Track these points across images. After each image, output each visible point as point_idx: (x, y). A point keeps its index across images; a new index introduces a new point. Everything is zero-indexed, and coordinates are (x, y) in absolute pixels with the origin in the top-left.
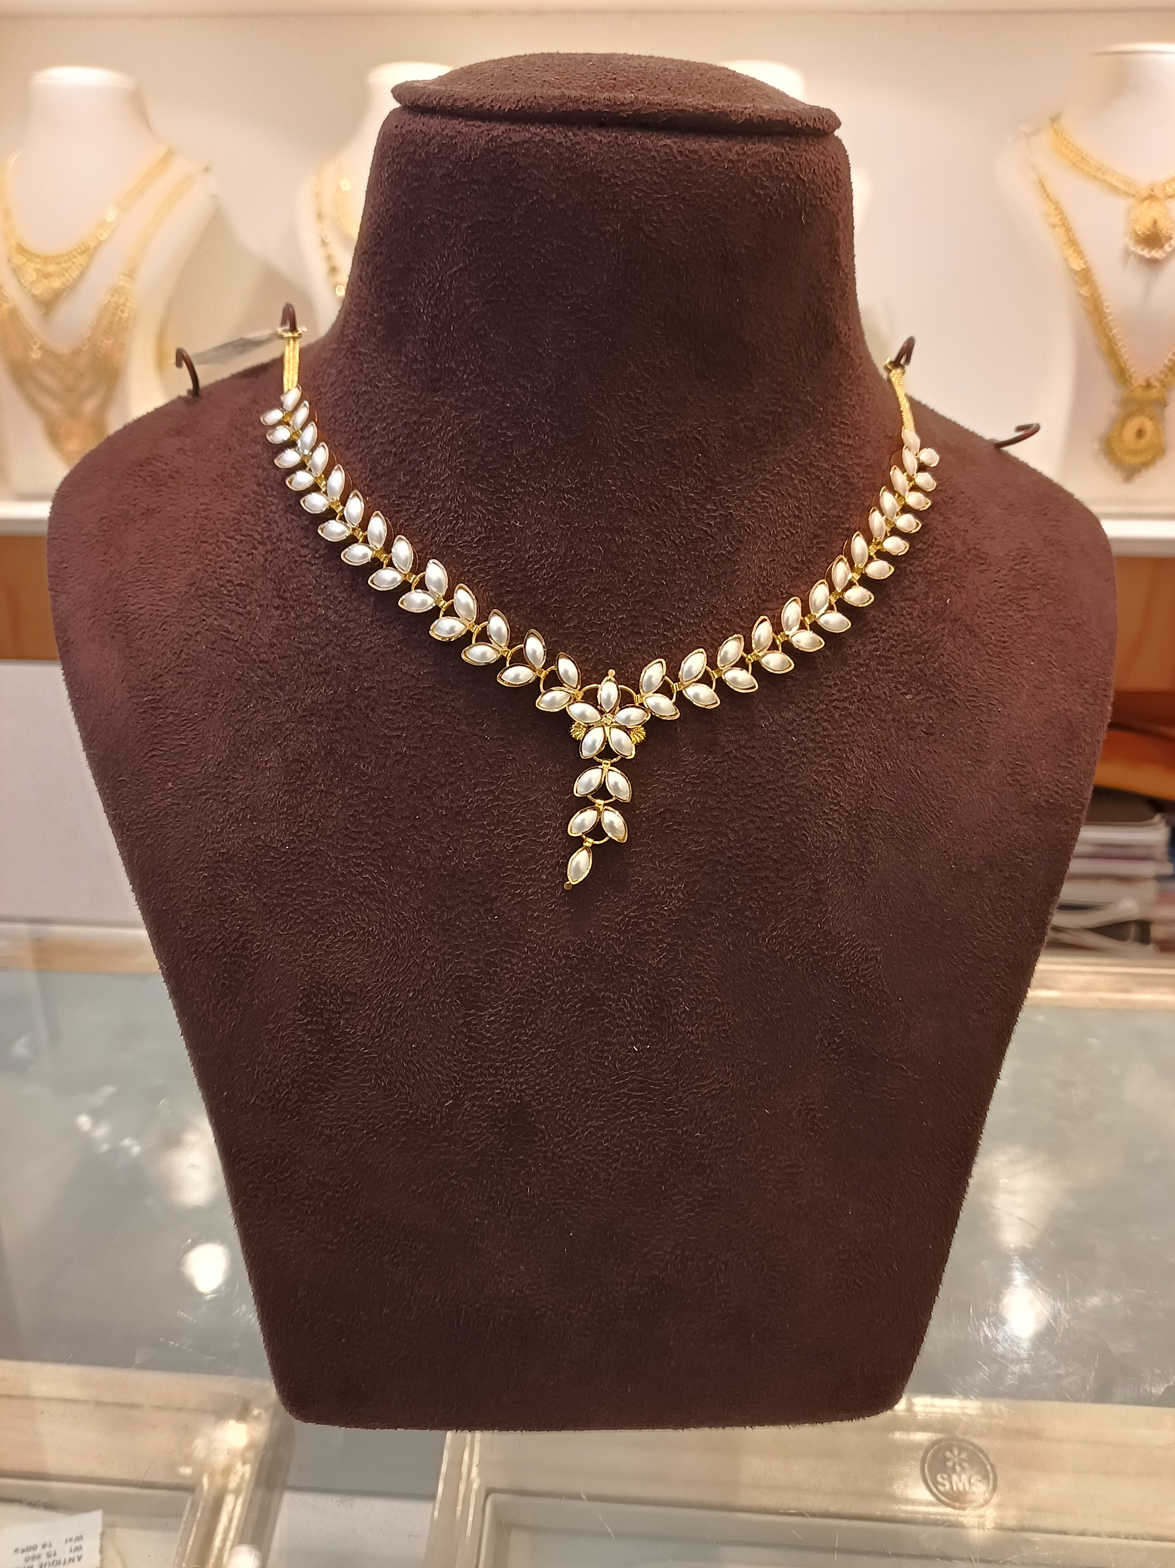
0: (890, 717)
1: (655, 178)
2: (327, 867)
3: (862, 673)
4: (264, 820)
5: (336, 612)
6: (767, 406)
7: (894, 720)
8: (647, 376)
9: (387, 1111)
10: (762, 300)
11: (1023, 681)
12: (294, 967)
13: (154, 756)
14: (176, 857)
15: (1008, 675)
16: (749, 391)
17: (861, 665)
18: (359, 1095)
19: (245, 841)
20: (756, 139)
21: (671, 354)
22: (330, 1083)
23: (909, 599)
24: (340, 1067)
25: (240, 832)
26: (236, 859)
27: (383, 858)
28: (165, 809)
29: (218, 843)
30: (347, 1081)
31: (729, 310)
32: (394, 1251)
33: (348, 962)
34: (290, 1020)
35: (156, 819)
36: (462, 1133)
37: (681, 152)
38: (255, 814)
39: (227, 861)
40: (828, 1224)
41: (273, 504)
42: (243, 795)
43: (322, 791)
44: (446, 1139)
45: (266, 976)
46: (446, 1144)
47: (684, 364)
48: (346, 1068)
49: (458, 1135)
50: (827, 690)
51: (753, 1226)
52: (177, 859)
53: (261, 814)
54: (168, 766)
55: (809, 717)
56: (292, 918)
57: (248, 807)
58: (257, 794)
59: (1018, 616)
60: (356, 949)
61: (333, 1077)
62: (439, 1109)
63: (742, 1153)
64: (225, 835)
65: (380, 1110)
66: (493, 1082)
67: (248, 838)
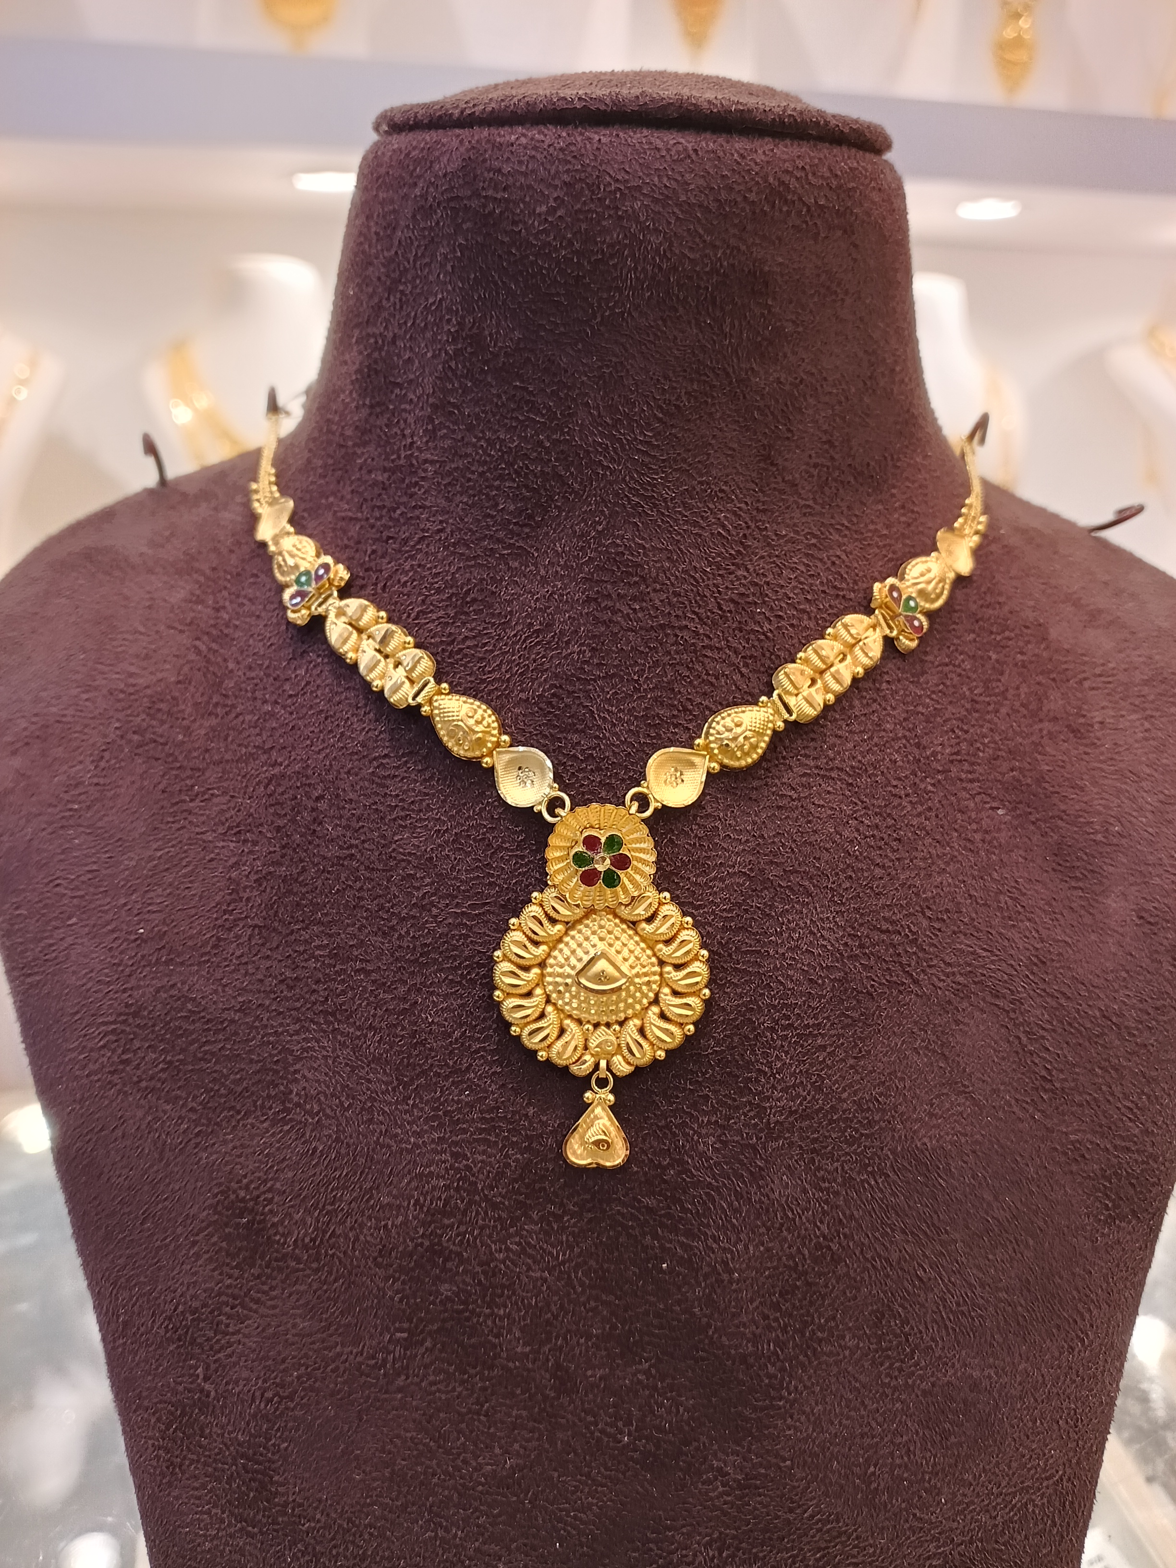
0: (978, 837)
1: (665, 180)
2: (257, 1024)
3: (939, 781)
4: (182, 964)
5: (284, 707)
6: (810, 456)
7: (983, 841)
8: (661, 415)
9: (325, 1349)
10: (800, 329)
11: (1145, 794)
12: (211, 1154)
13: (58, 885)
14: (76, 1009)
15: (1123, 786)
16: (788, 438)
17: (939, 771)
18: (289, 1326)
19: (158, 991)
20: (788, 142)
21: (690, 389)
22: (250, 1310)
23: (996, 695)
24: (266, 1288)
25: (153, 979)
26: (146, 1013)
27: (325, 1013)
28: (66, 949)
29: (125, 991)
30: (274, 1307)
31: (759, 339)
32: (333, 1539)
33: (278, 1149)
34: (203, 1221)
35: (55, 962)
36: (422, 1381)
37: (695, 151)
38: (172, 956)
39: (135, 1015)
40: (915, 1515)
41: (225, 588)
42: (160, 931)
43: (256, 926)
44: (400, 1390)
45: (176, 1165)
46: (400, 1396)
47: (706, 402)
48: (272, 1288)
49: (417, 1384)
50: (896, 802)
51: (812, 1517)
52: (77, 1012)
53: (178, 956)
54: (75, 897)
55: (873, 836)
56: (212, 1090)
57: (164, 947)
58: (176, 931)
59: (1134, 717)
60: (288, 1131)
61: (257, 1301)
62: (391, 1347)
63: (795, 1417)
64: (133, 982)
65: (316, 1347)
66: (462, 1311)
67: (162, 987)
